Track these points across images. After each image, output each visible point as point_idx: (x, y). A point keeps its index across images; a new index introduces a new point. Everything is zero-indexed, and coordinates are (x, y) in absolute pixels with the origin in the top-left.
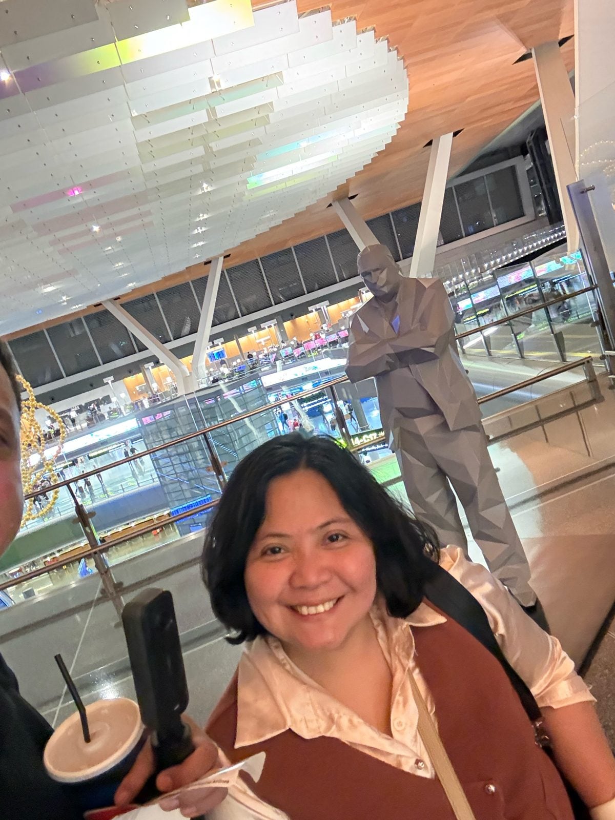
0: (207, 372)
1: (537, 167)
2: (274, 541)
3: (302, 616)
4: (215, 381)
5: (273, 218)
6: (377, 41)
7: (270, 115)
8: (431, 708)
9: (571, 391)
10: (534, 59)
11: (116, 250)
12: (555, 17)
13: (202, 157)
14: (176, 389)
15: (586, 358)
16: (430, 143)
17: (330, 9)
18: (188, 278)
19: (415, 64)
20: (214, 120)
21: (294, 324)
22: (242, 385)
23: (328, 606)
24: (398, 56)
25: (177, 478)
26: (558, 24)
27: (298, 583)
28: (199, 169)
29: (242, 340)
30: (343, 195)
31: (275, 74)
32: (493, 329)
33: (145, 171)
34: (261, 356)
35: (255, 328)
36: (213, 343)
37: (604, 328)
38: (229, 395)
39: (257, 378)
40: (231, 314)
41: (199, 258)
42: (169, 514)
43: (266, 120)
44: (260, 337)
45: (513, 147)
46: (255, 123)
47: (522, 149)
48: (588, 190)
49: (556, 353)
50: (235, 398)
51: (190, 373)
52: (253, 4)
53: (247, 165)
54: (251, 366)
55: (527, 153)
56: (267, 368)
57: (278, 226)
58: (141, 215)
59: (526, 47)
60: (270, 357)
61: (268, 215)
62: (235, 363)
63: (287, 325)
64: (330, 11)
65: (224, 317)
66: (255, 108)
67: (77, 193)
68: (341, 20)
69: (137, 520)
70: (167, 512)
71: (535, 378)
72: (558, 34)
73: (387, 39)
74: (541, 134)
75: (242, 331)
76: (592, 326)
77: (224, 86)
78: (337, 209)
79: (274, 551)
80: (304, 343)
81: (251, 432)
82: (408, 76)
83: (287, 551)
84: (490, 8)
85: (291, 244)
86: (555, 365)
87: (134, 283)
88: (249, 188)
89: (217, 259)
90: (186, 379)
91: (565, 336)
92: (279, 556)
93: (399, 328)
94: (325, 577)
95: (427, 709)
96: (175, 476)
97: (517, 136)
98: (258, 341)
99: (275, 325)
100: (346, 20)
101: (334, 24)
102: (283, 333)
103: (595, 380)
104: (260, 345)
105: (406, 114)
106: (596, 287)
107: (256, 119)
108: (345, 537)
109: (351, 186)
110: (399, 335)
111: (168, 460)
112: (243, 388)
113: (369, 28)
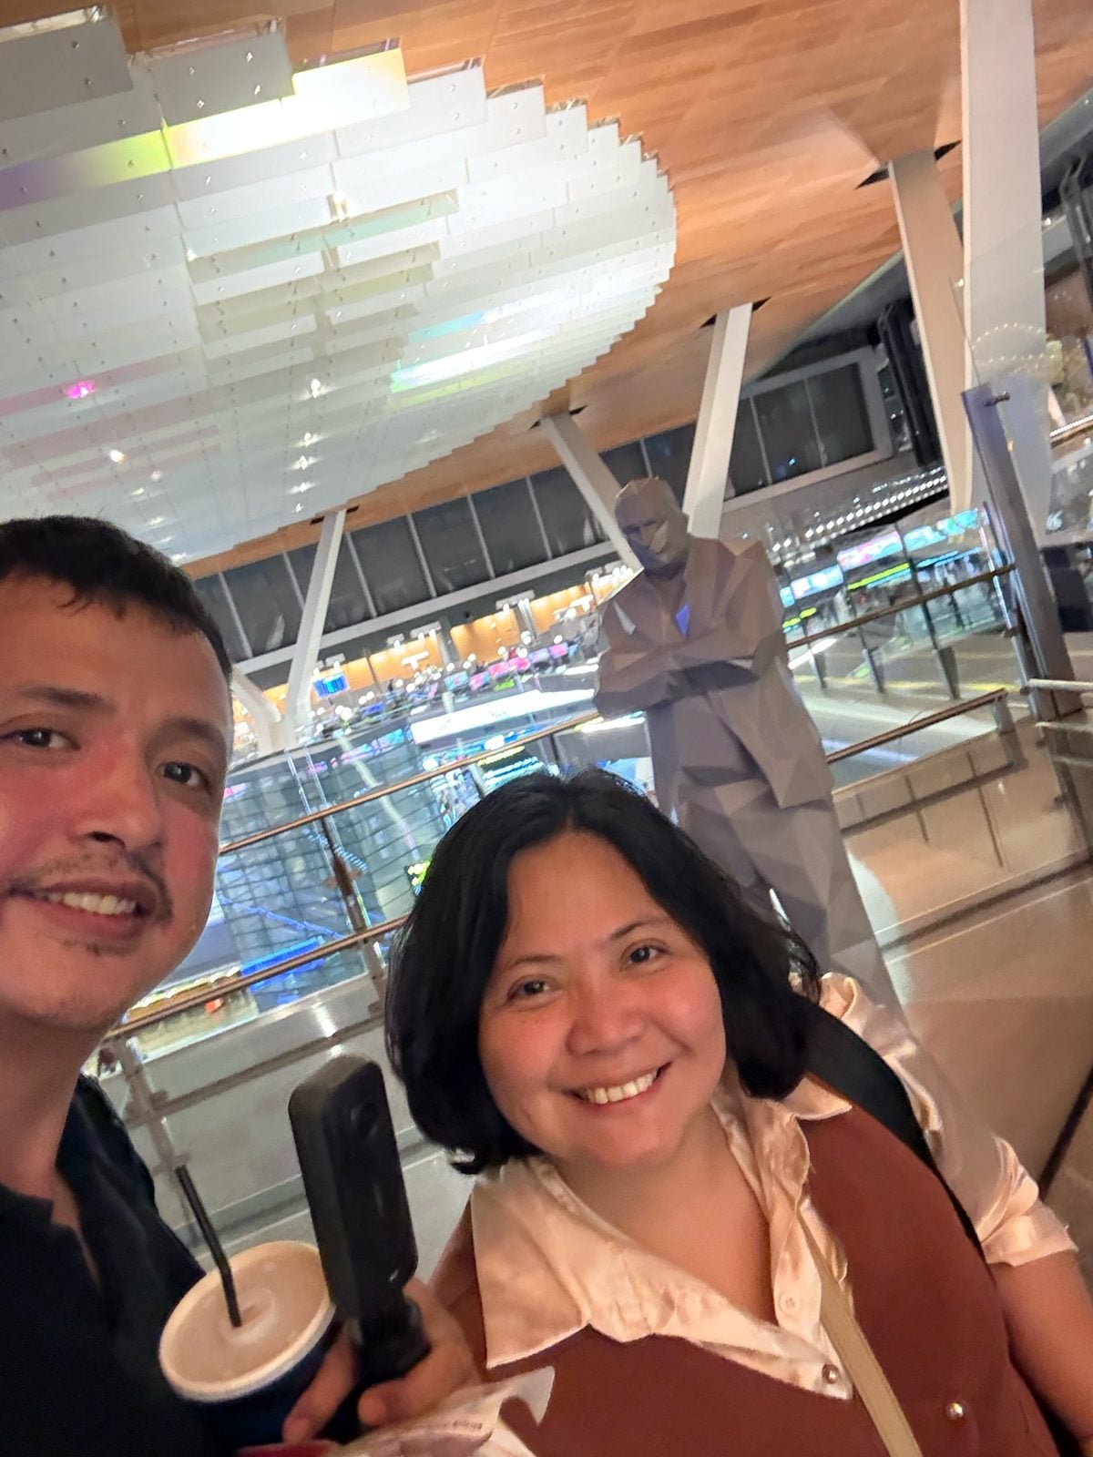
0: (312, 714)
1: (895, 368)
2: (531, 971)
3: (599, 1106)
4: (328, 732)
5: (433, 446)
6: (622, 142)
7: (435, 264)
8: (840, 1272)
9: (968, 749)
10: (892, 179)
11: (152, 495)
12: (928, 110)
13: (312, 334)
14: (255, 745)
15: (997, 692)
16: (712, 322)
17: (541, 84)
18: (282, 548)
19: (685, 184)
20: (334, 270)
21: (471, 631)
22: (377, 738)
23: (644, 1083)
24: (658, 169)
25: (254, 906)
26: (932, 122)
27: (584, 1044)
28: (306, 355)
29: (378, 658)
30: (558, 408)
31: (445, 193)
32: (829, 642)
33: (210, 357)
34: (411, 688)
35: (401, 637)
36: (325, 663)
37: (1026, 639)
38: (354, 756)
39: (404, 726)
40: (358, 612)
41: (300, 512)
42: (239, 974)
43: (425, 273)
44: (411, 654)
45: (854, 330)
46: (408, 277)
47: (870, 335)
48: (998, 400)
49: (942, 683)
50: (366, 761)
51: (283, 717)
52: (408, 71)
53: (391, 350)
54: (394, 705)
55: (879, 342)
56: (422, 709)
57: (443, 460)
58: (199, 433)
59: (880, 159)
60: (427, 689)
61: (426, 440)
62: (362, 700)
63: (458, 632)
64: (541, 88)
65: (343, 618)
66: (408, 251)
67: (84, 392)
68: (561, 105)
69: (179, 985)
70: (235, 969)
71: (906, 726)
72: (933, 138)
73: (640, 138)
74: (903, 309)
75: (376, 642)
76: (1005, 636)
77: (352, 213)
78: (549, 431)
79: (531, 989)
80: (490, 665)
81: (392, 823)
82: (676, 203)
83: (556, 986)
84: (818, 90)
85: (466, 491)
86: (939, 704)
87: (184, 554)
88: (394, 391)
89: (334, 513)
90: (274, 727)
91: (957, 656)
92: (540, 999)
93: (689, 626)
94: (634, 1029)
95: (831, 1272)
96: (251, 902)
97: (862, 313)
98: (405, 662)
99: (437, 632)
100: (570, 104)
101: (548, 110)
102: (451, 648)
103: (1013, 730)
104: (409, 668)
105: (672, 270)
106: (1013, 567)
107: (410, 270)
108: (662, 951)
109: (575, 392)
110: (688, 637)
111: (238, 874)
112: (379, 744)
113: (609, 118)
